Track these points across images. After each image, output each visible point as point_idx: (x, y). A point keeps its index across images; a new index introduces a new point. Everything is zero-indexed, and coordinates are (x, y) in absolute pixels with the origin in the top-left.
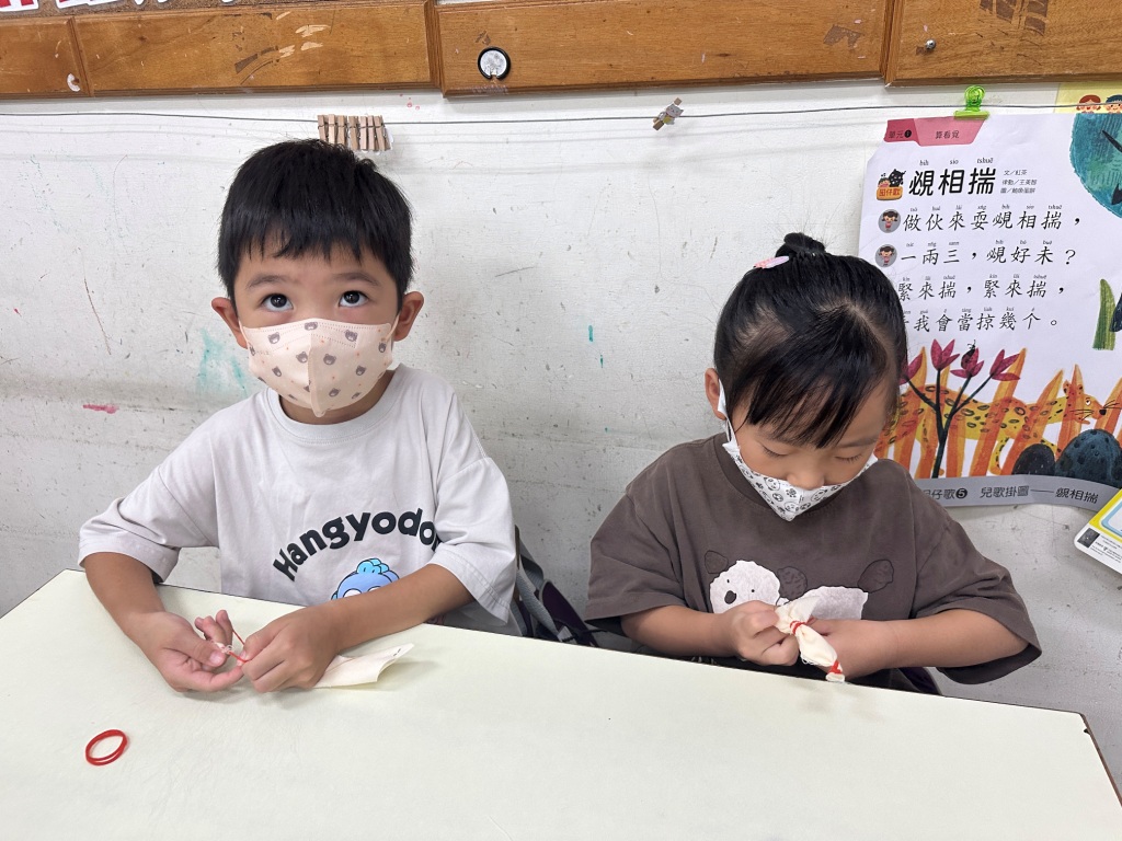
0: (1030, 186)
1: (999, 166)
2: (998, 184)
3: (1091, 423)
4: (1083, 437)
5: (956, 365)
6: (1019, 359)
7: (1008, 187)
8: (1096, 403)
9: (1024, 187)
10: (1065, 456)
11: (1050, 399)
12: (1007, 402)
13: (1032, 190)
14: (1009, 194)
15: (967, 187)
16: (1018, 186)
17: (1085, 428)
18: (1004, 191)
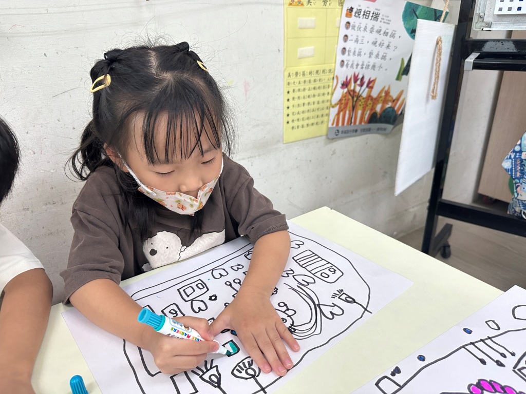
0: (389, 22)
1: (382, 13)
2: (380, 19)
3: (389, 105)
4: (386, 109)
5: (359, 82)
6: (374, 81)
7: (383, 21)
8: (392, 98)
9: (387, 22)
10: (381, 116)
11: (380, 96)
12: (369, 96)
13: (389, 24)
14: (382, 23)
15: (370, 18)
16: (385, 21)
17: (388, 106)
18: (381, 21)
